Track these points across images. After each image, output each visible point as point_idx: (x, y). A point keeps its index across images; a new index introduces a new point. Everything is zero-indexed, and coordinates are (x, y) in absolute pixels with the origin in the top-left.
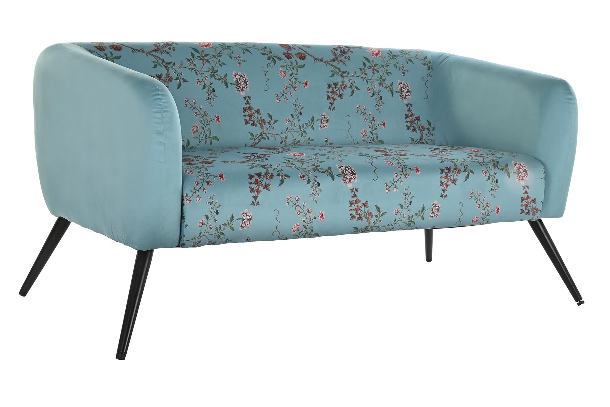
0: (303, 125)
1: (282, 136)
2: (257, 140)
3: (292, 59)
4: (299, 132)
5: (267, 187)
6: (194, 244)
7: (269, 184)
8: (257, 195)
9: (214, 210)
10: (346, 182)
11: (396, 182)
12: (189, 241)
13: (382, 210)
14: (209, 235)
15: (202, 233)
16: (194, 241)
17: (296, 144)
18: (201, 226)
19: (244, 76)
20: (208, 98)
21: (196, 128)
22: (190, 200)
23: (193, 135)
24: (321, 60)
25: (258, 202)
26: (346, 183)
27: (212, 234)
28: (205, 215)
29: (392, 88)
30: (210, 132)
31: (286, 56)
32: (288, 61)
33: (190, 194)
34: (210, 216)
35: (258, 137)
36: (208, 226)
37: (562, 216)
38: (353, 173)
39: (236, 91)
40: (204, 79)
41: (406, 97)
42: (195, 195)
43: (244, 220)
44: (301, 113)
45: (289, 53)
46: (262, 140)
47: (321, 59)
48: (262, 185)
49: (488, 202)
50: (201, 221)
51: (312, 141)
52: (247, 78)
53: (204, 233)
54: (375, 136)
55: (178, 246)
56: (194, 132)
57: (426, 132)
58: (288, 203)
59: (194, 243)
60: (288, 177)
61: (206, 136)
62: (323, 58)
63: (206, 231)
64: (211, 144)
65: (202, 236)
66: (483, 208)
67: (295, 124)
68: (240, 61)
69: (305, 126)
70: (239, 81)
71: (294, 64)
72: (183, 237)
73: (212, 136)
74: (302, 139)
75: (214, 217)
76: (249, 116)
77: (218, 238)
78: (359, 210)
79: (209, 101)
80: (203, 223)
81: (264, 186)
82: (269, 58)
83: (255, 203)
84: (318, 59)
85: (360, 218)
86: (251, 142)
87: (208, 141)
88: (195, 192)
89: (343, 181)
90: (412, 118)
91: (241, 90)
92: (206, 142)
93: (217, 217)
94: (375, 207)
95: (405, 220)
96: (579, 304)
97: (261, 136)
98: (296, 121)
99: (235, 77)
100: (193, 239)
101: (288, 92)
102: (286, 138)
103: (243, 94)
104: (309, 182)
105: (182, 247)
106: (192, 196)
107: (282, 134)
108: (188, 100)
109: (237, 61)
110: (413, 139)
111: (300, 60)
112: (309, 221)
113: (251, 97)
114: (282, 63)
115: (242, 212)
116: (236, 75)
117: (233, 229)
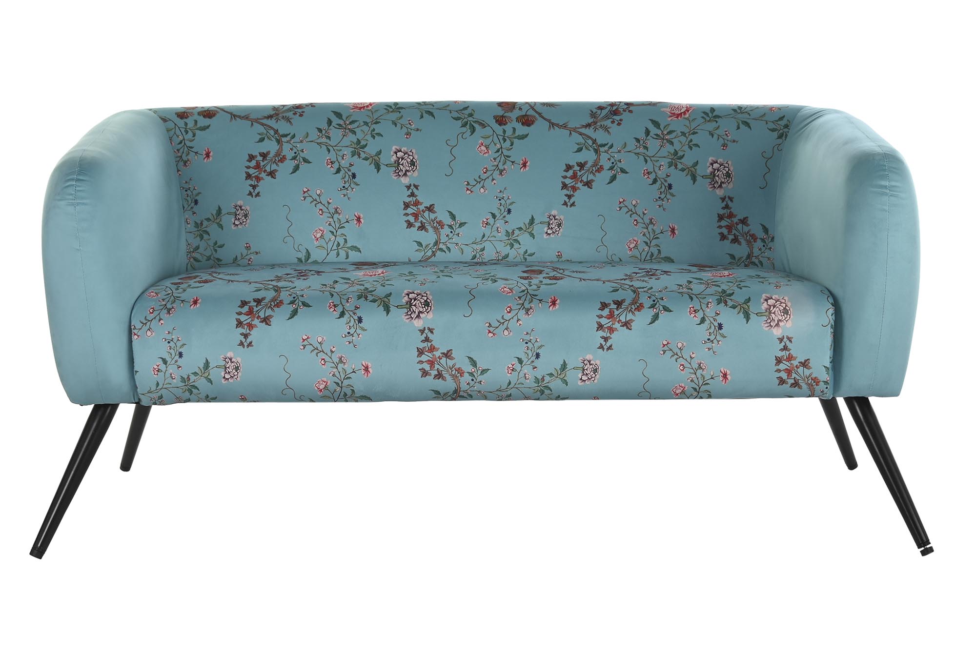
0: (514, 230)
1: (475, 246)
2: (429, 253)
3: (506, 126)
4: (505, 241)
5: (266, 320)
7: (270, 316)
8: (248, 331)
9: (176, 350)
10: (411, 317)
11: (509, 320)
13: (481, 365)
14: (173, 387)
15: (160, 384)
17: (502, 260)
18: (156, 373)
19: (411, 154)
20: (344, 187)
21: (321, 233)
22: (138, 334)
23: (315, 243)
24: (564, 126)
25: (251, 343)
26: (411, 319)
27: (178, 387)
28: (161, 358)
29: (695, 170)
30: (346, 240)
31: (497, 121)
32: (499, 129)
33: (138, 326)
34: (169, 360)
35: (430, 248)
36: (168, 375)
37: (899, 395)
38: (427, 304)
39: (393, 177)
40: (340, 158)
41: (723, 185)
42: (145, 328)
43: (228, 369)
44: (509, 211)
45: (505, 117)
46: (439, 253)
47: (564, 124)
48: (259, 317)
49: (702, 362)
50: (156, 367)
51: (531, 255)
52: (416, 157)
53: (164, 384)
54: (654, 250)
56: (317, 239)
57: (759, 243)
58: (304, 346)
60: (307, 306)
61: (339, 244)
62: (568, 122)
63: (166, 382)
64: (347, 257)
66: (692, 371)
67: (499, 229)
68: (409, 130)
69: (517, 232)
70: (402, 160)
71: (509, 132)
73: (349, 245)
74: (512, 253)
75: (176, 361)
76: (414, 215)
77: (189, 393)
78: (436, 362)
79: (345, 192)
80: (159, 369)
81: (261, 319)
82: (464, 125)
83: (245, 343)
84: (557, 125)
85: (439, 376)
86: (419, 256)
87: (343, 254)
88: (146, 323)
89: (406, 316)
90: (732, 221)
91: (403, 176)
92: (338, 255)
93: (181, 362)
94: (467, 360)
95: (530, 382)
96: (924, 553)
97: (436, 247)
98: (499, 223)
99: (395, 155)
100: (148, 393)
101: (488, 178)
102: (483, 250)
103: (405, 181)
104: (342, 315)
106: (140, 329)
107: (475, 243)
108: (308, 190)
109: (405, 130)
110: (732, 257)
111: (522, 126)
112: (343, 377)
113: (419, 186)
114: (488, 131)
115: (223, 356)
116: (397, 151)
117: (210, 381)
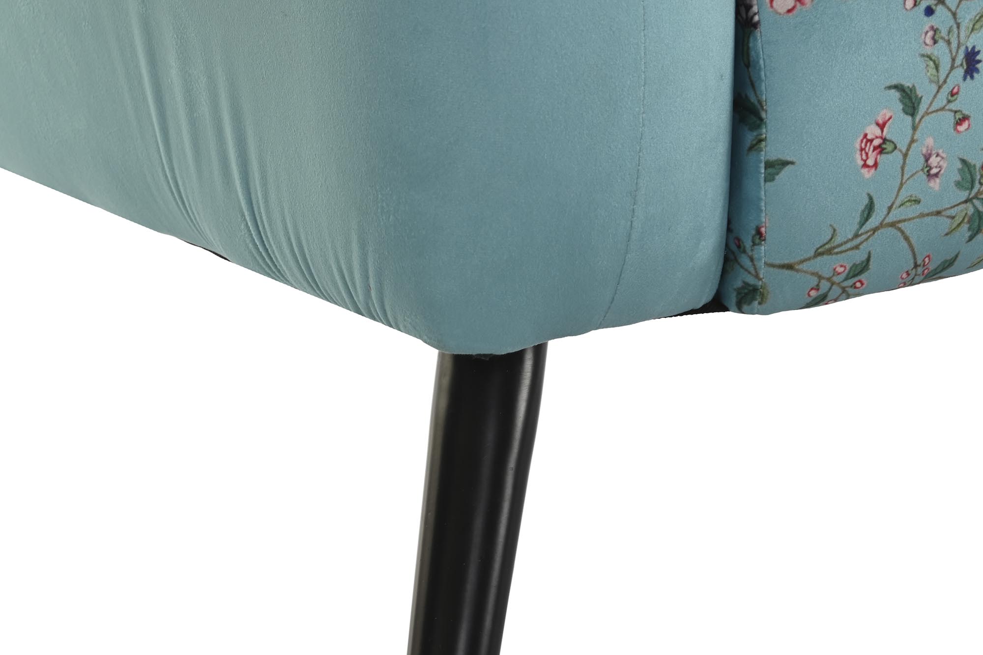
6: (825, 286)
9: (954, 45)
12: (789, 267)
14: (922, 215)
15: (877, 206)
16: (825, 265)
18: (870, 162)
27: (938, 213)
28: (895, 88)
34: (925, 91)
36: (915, 161)
50: (873, 131)
53: (890, 208)
55: (716, 305)
59: (820, 278)
63: (904, 195)
65: (875, 230)
72: (754, 244)
75: (952, 94)
77: (968, 234)
80: (885, 140)
93: (970, 96)
100: (818, 254)
105: (740, 310)
